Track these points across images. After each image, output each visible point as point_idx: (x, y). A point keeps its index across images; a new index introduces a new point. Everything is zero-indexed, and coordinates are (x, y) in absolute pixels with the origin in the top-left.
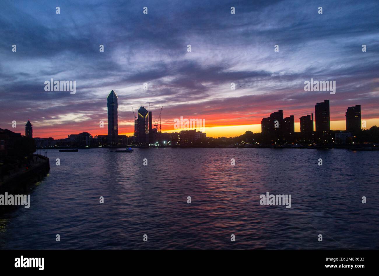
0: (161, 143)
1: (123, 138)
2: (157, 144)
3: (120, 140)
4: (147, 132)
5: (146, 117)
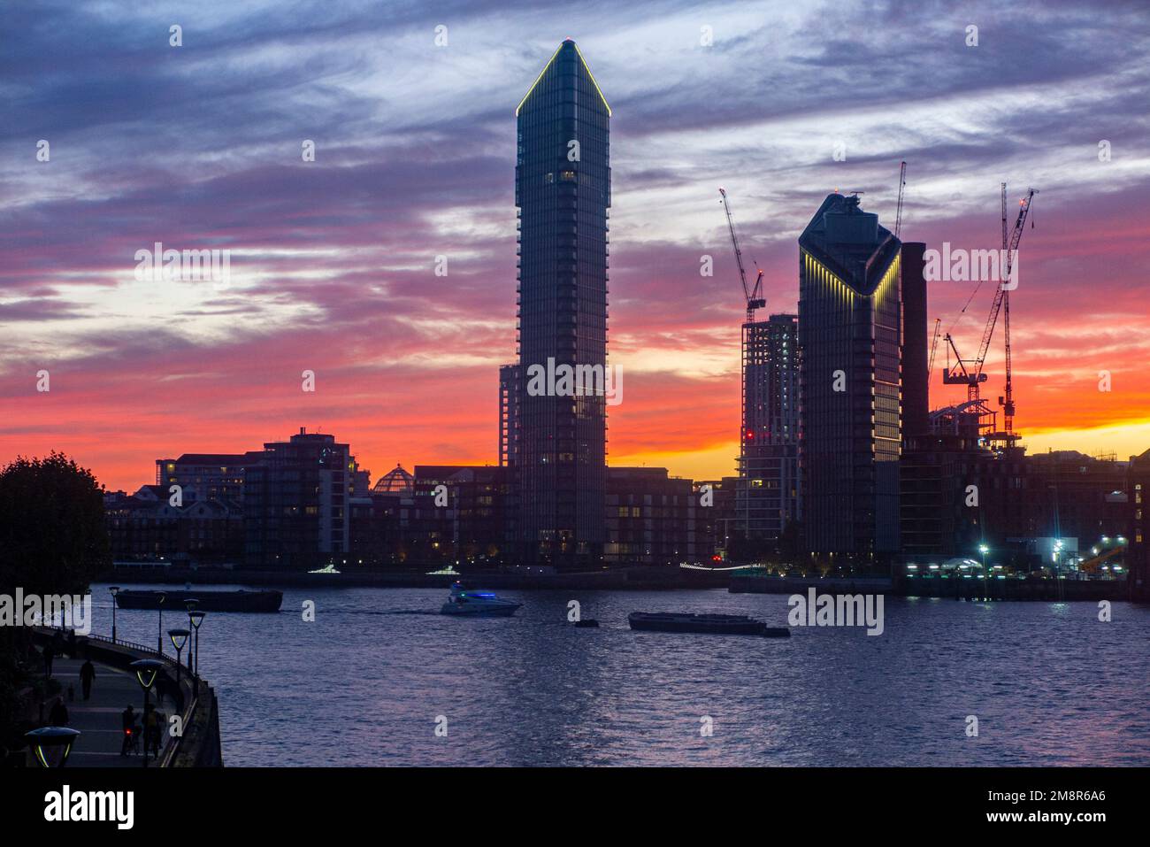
0: (1021, 555)
1: (648, 498)
2: (989, 562)
3: (623, 512)
4: (887, 440)
5: (878, 294)
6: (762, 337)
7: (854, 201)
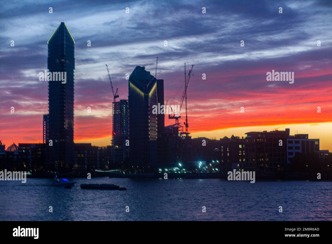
0: (191, 166)
1: (86, 152)
2: (181, 168)
3: (79, 155)
4: (153, 134)
5: (150, 94)
6: (118, 106)
7: (144, 68)
